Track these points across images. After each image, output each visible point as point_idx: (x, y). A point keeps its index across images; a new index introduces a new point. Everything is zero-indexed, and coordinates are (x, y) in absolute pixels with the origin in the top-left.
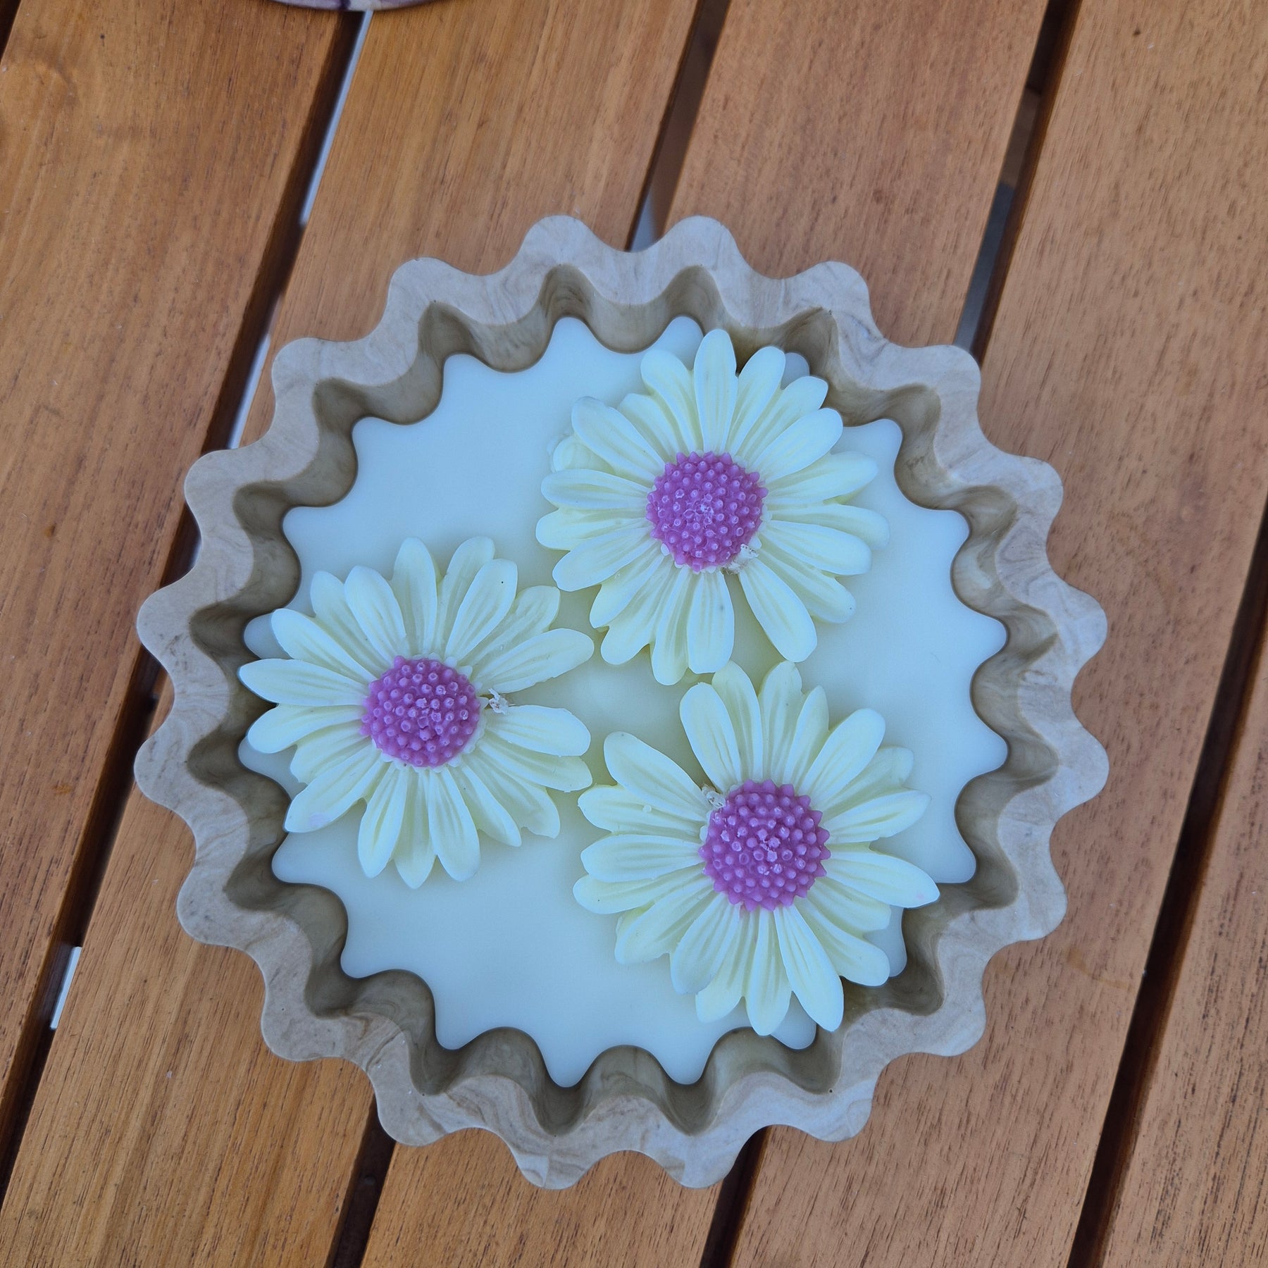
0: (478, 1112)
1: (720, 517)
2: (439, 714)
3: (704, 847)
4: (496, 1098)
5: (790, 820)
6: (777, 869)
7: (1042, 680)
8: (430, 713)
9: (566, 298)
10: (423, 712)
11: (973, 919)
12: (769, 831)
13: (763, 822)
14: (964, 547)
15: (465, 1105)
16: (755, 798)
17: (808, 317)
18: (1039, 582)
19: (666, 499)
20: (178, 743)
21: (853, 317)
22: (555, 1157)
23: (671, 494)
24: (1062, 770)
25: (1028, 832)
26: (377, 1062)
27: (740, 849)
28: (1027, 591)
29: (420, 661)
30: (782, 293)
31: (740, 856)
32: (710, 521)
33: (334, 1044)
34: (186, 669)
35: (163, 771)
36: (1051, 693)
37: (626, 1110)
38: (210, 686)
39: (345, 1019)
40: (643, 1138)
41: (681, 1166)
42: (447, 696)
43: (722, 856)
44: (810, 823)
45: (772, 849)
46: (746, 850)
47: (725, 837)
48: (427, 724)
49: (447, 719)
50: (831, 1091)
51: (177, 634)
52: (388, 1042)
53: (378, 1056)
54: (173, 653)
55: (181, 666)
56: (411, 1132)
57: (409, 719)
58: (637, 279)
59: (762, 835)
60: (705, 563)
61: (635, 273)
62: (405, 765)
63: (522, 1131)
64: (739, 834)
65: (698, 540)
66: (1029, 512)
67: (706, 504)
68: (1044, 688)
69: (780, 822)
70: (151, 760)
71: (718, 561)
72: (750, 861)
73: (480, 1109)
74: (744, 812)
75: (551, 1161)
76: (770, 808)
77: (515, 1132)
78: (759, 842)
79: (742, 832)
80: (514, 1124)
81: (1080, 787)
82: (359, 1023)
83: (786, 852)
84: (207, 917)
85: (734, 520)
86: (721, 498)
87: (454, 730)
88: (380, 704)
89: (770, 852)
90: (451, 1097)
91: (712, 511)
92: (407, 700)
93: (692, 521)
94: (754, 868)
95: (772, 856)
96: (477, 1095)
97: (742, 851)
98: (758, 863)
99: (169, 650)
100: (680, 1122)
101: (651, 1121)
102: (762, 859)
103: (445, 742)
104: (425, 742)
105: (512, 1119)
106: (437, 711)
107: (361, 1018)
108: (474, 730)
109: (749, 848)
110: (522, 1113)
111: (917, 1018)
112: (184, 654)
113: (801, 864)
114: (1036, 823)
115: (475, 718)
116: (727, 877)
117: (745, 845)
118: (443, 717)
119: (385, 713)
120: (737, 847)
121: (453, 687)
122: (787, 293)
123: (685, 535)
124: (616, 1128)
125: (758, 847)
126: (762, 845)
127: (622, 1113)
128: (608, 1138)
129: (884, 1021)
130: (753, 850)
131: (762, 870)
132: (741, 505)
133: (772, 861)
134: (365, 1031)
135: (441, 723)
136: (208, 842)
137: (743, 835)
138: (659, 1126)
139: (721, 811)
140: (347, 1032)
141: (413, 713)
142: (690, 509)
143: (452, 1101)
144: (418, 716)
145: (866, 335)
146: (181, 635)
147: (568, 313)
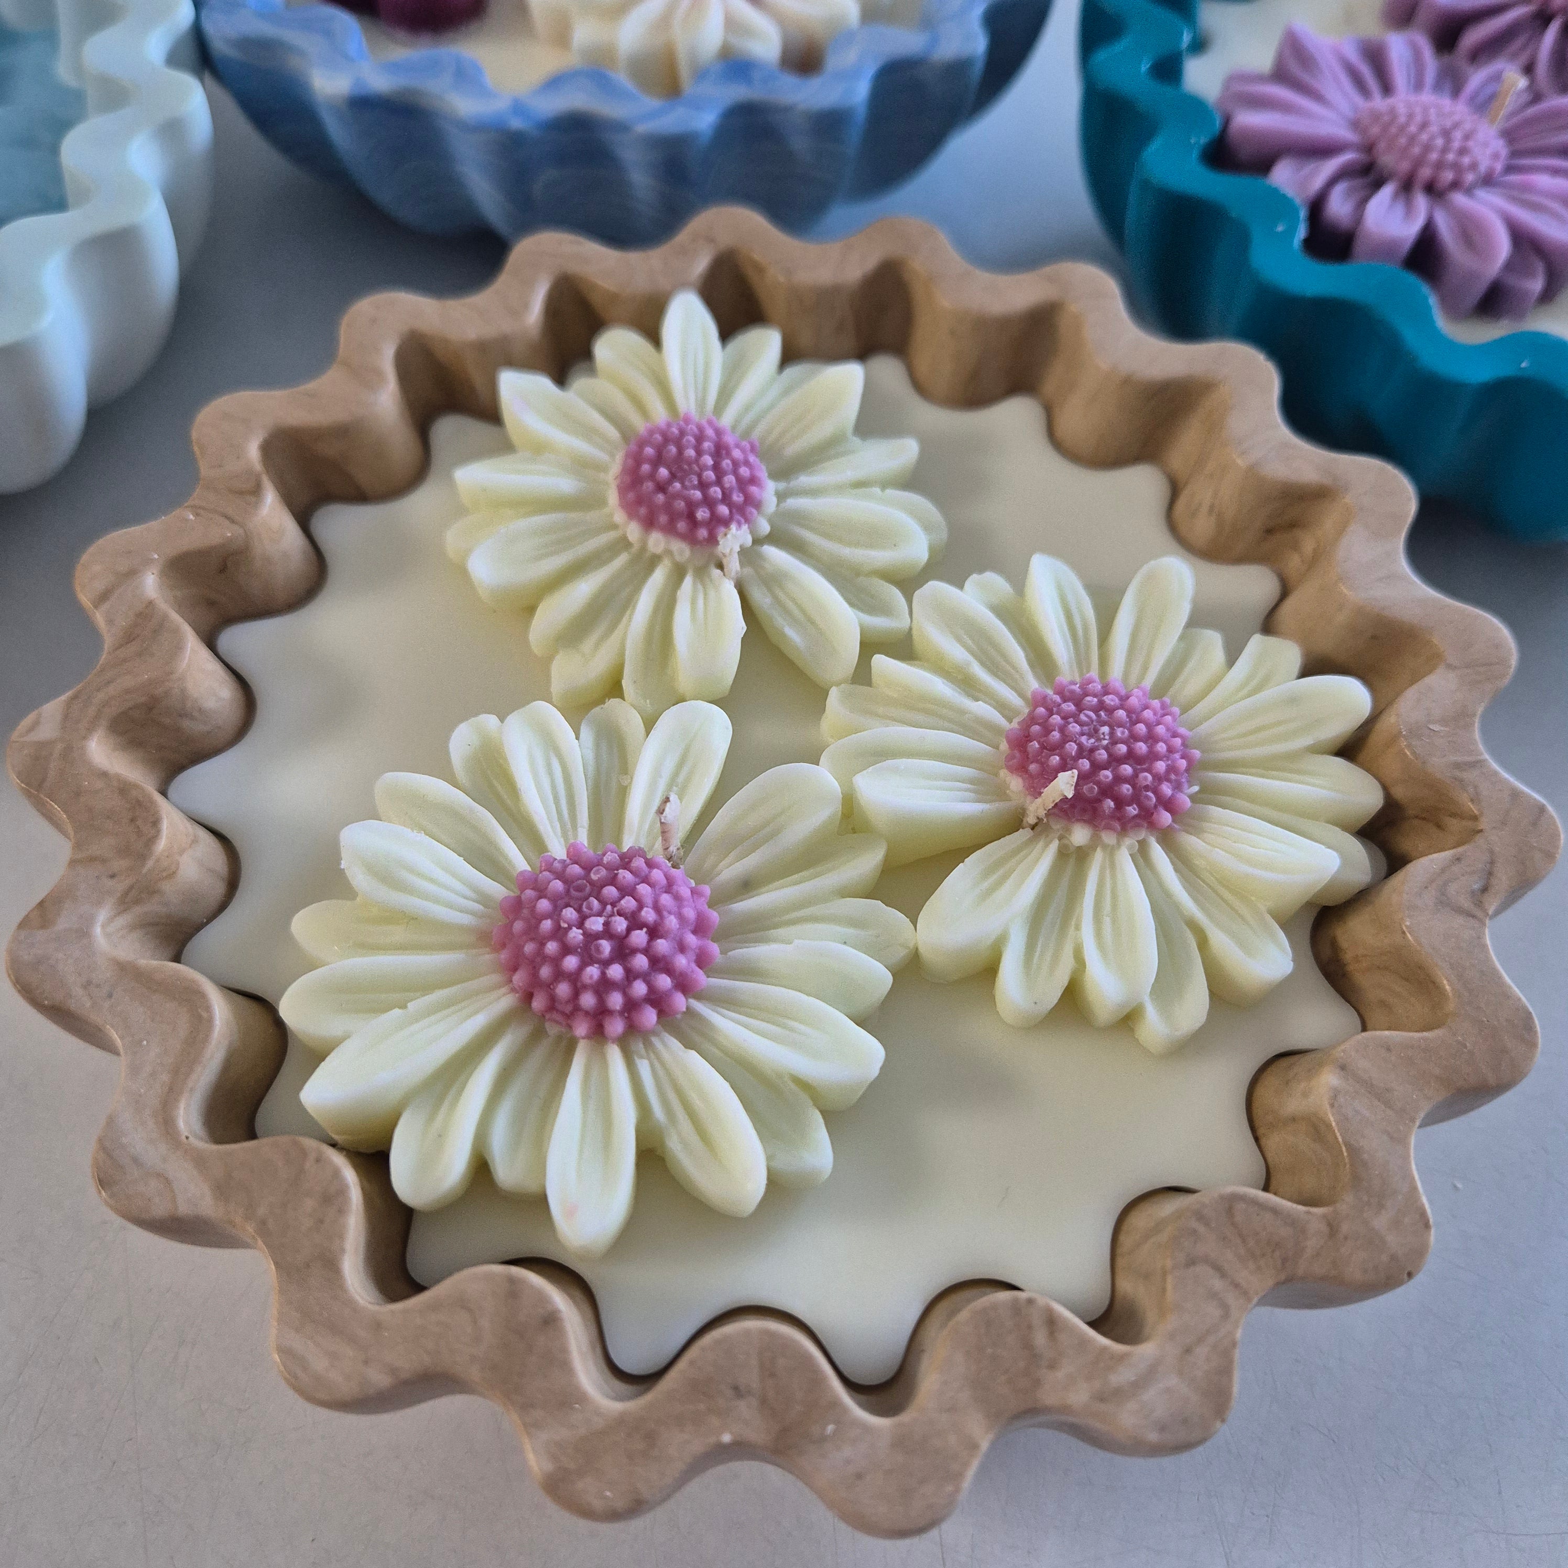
1: (1102, 755)
5: (662, 946)
13: (648, 900)
18: (1218, 1284)
22: (59, 747)
37: (139, 822)
59: (628, 903)
67: (1112, 733)
72: (577, 899)
83: (606, 947)
89: (601, 920)
91: (1105, 742)
118: (694, 488)
125: (604, 903)
126: (609, 907)
132: (1132, 780)
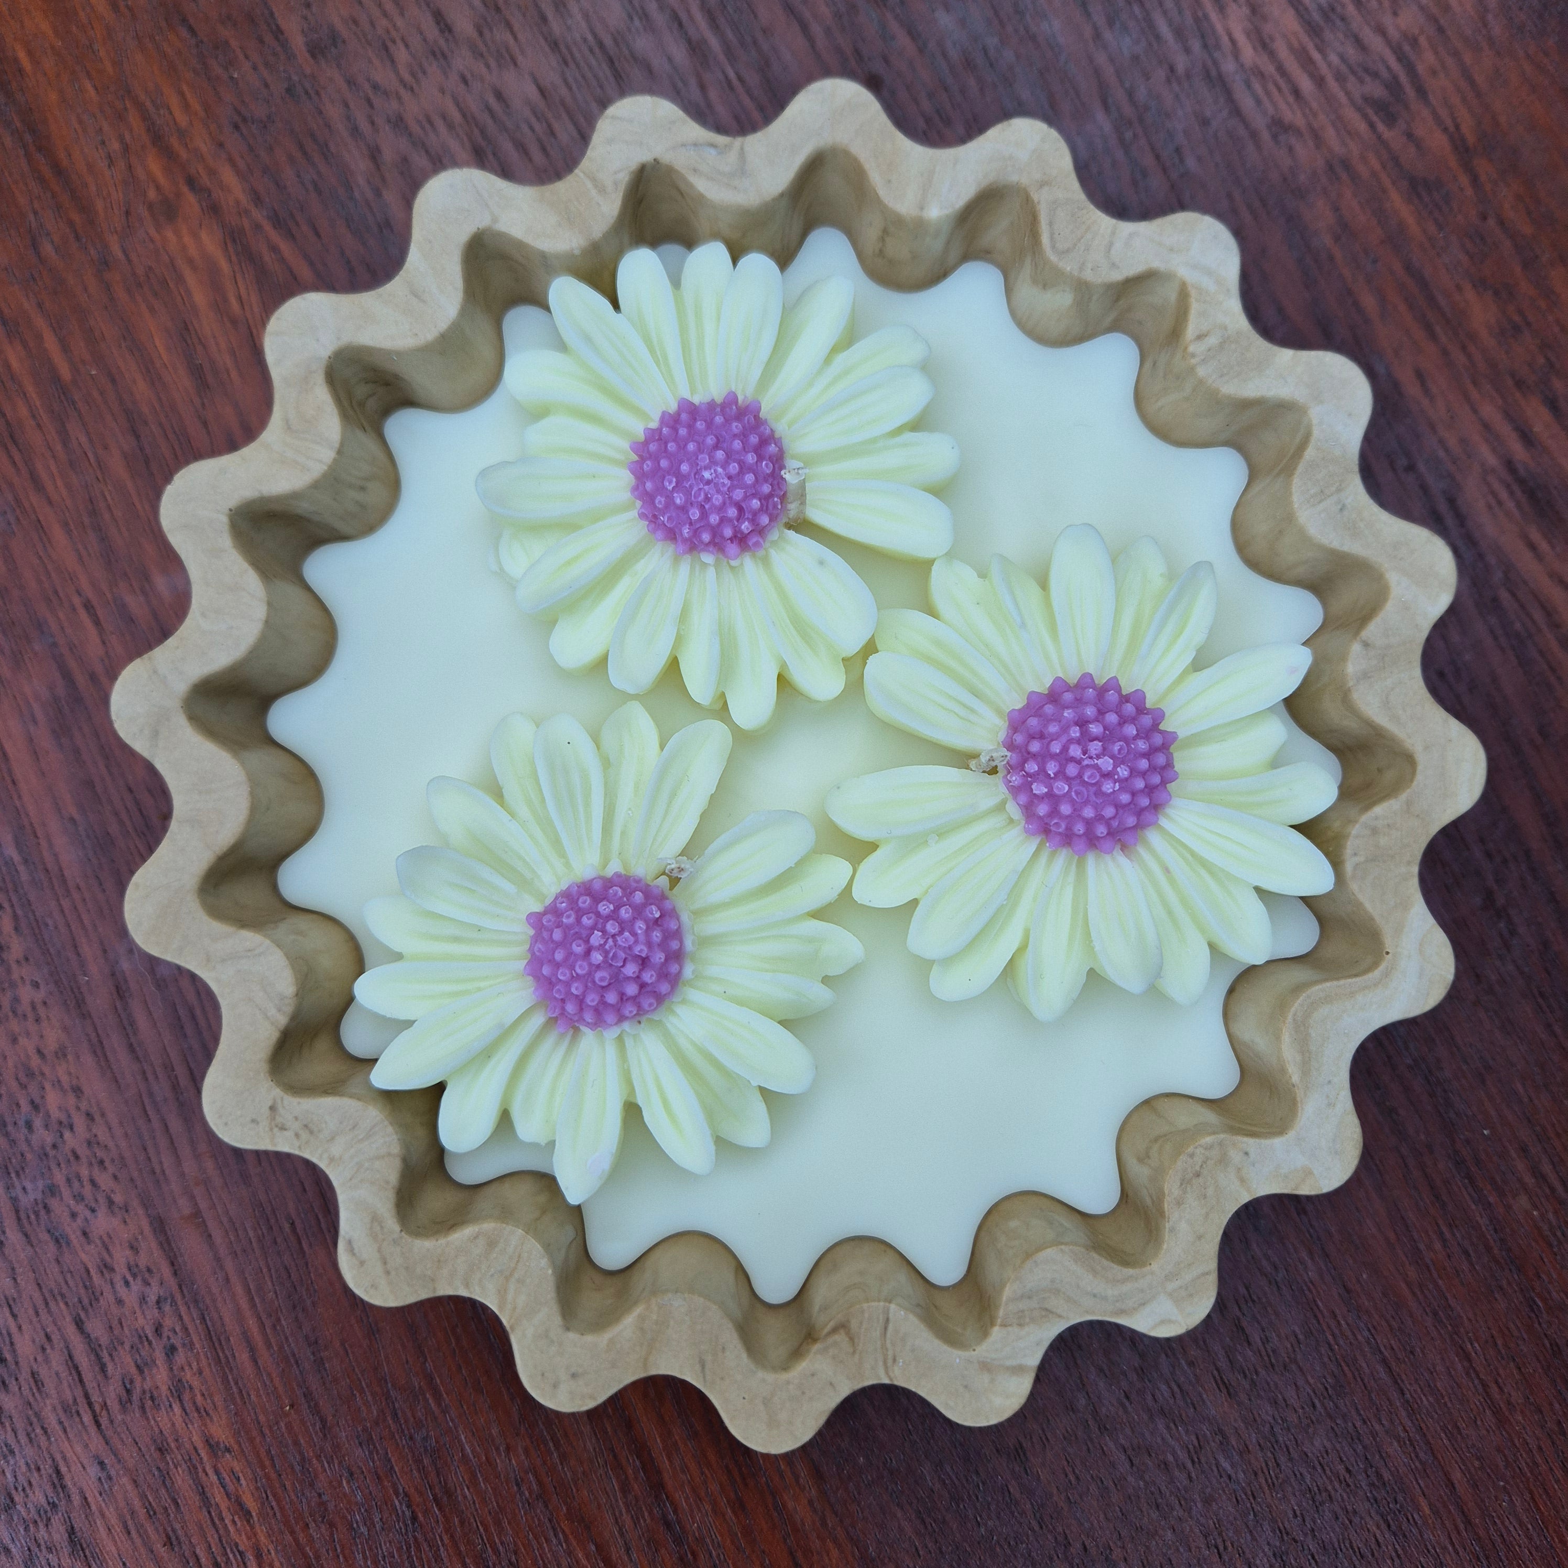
0: (1048, 1313)
2: (627, 934)
3: (1027, 822)
4: (1053, 1281)
6: (1123, 772)
7: (1213, 341)
8: (615, 941)
9: (370, 396)
10: (607, 947)
11: (1366, 645)
12: (1078, 742)
14: (1009, 290)
15: (1027, 1320)
16: (1033, 722)
17: (638, 186)
19: (660, 501)
20: (375, 1219)
21: (683, 145)
23: (661, 489)
24: (1315, 414)
25: (1339, 507)
26: (894, 1360)
27: (1067, 788)
28: (1113, 264)
29: (556, 898)
30: (589, 185)
31: (1073, 793)
32: (726, 481)
33: (831, 1384)
34: (311, 1132)
35: (385, 1263)
36: (1233, 346)
38: (354, 1128)
39: (817, 1346)
40: (1242, 1180)
41: (1308, 1173)
42: (617, 909)
43: (1054, 812)
44: (1112, 696)
45: (1098, 757)
46: (1074, 782)
47: (1039, 789)
48: (623, 956)
49: (639, 932)
50: (1387, 953)
51: (270, 1103)
52: (886, 1328)
53: (890, 1353)
54: (283, 1128)
55: (304, 1135)
56: (998, 1401)
57: (598, 967)
58: (424, 302)
60: (760, 531)
61: (416, 296)
62: (640, 1022)
63: (1111, 1292)
64: (1051, 773)
65: (732, 512)
66: (1042, 184)
68: (1221, 346)
69: (1082, 723)
70: (362, 1263)
71: (773, 518)
73: (1046, 1310)
74: (1035, 747)
75: (1170, 1295)
76: (1058, 719)
77: (1105, 1298)
78: (1079, 762)
79: (1052, 768)
80: (1095, 1291)
81: (1350, 415)
82: (837, 1337)
84: (574, 1376)
85: (751, 458)
86: (716, 447)
87: (657, 935)
88: (554, 980)
90: (1004, 1325)
92: (578, 949)
93: (708, 499)
94: (1099, 793)
95: (1106, 763)
96: (1030, 1298)
97: (1070, 788)
98: (1098, 784)
99: (276, 1130)
100: (1262, 1130)
101: (1235, 1156)
102: (1098, 777)
103: (659, 957)
104: (638, 977)
105: (1089, 1289)
106: (621, 932)
107: (835, 1330)
108: (678, 919)
109: (1073, 779)
110: (1095, 1273)
111: (1404, 796)
112: (296, 1118)
113: (1142, 745)
114: (1339, 490)
115: (667, 905)
116: (1080, 828)
117: (1068, 780)
119: (568, 984)
120: (1061, 787)
121: (615, 894)
122: (594, 180)
123: (714, 519)
124: (1205, 1197)
127: (1198, 1175)
128: (1207, 1215)
129: (1375, 831)
130: (1080, 776)
131: (1108, 787)
133: (1110, 769)
134: (851, 1339)
135: (636, 942)
136: (502, 1294)
137: (1056, 769)
138: (1246, 1153)
139: (1010, 768)
140: (834, 1358)
141: (597, 957)
142: (695, 489)
143: (1010, 1329)
144: (606, 957)
145: (713, 151)
146: (275, 1100)
147: (387, 411)
